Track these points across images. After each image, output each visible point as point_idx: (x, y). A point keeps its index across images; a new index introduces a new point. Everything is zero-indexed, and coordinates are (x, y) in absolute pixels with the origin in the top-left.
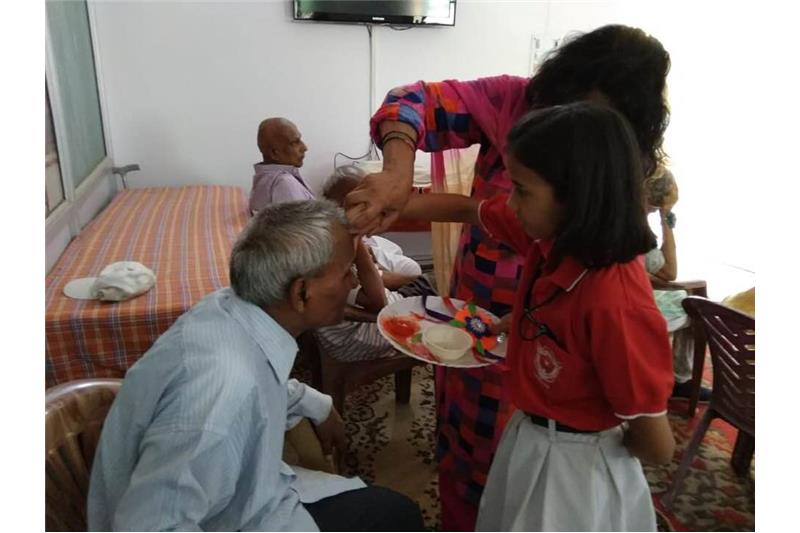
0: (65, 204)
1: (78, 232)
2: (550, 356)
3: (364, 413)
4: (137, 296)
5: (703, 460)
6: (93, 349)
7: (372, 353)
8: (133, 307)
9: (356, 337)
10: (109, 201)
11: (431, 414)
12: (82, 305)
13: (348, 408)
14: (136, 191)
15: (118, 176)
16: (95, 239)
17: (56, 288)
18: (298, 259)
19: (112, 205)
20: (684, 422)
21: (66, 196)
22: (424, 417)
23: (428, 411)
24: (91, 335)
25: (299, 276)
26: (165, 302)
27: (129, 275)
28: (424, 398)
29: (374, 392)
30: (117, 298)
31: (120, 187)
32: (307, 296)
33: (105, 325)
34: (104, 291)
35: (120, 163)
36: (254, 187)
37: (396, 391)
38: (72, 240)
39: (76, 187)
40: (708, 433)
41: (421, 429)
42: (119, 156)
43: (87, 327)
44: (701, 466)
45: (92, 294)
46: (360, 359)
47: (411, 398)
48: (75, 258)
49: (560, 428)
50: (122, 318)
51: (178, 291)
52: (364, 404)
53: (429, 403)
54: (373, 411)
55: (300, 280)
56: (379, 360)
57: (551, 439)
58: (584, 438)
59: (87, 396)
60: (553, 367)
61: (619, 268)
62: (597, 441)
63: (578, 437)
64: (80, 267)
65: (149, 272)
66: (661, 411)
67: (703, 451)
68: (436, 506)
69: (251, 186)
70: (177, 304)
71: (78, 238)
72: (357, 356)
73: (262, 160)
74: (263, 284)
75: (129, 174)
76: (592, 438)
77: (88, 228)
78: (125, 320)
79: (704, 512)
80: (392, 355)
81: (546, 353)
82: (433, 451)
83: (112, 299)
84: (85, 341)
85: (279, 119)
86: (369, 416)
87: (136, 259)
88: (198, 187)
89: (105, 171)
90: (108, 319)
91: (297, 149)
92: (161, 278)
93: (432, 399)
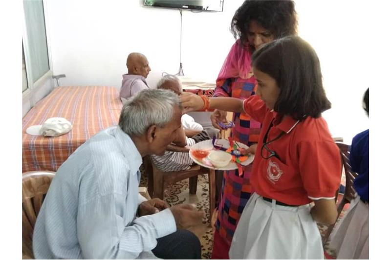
0: (28, 90)
1: (34, 104)
2: (276, 167)
3: (174, 198)
4: (63, 135)
6: (40, 159)
7: (179, 168)
8: (60, 140)
9: (171, 159)
10: (50, 92)
11: (207, 200)
12: (35, 138)
13: (166, 196)
14: (63, 87)
15: (55, 79)
16: (42, 109)
18: (156, 116)
19: (51, 93)
21: (29, 86)
22: (203, 201)
23: (206, 199)
24: (39, 153)
25: (154, 124)
26: (77, 137)
27: (59, 124)
28: (203, 192)
29: (179, 188)
30: (53, 135)
31: (56, 85)
32: (155, 136)
33: (46, 148)
34: (46, 131)
35: (56, 74)
36: (122, 86)
37: (190, 188)
38: (31, 108)
39: (34, 82)
41: (202, 207)
42: (56, 70)
43: (37, 148)
45: (40, 133)
46: (172, 170)
47: (197, 192)
48: (32, 117)
49: (278, 203)
50: (55, 145)
51: (83, 133)
52: (173, 194)
53: (206, 194)
54: (178, 198)
55: (154, 126)
56: (181, 171)
57: (273, 208)
58: (290, 208)
59: (36, 179)
60: (277, 173)
61: (315, 121)
62: (297, 211)
63: (287, 208)
64: (35, 121)
65: (69, 123)
66: (333, 197)
68: (208, 244)
69: (121, 85)
70: (82, 139)
71: (34, 107)
73: (127, 73)
74: (136, 124)
75: (60, 78)
76: (295, 209)
77: (39, 104)
78: (56, 146)
80: (188, 168)
81: (274, 166)
82: (208, 217)
83: (50, 135)
84: (36, 155)
85: (139, 53)
86: (176, 200)
87: (63, 116)
88: (94, 87)
89: (49, 77)
90: (48, 145)
91: (146, 69)
92: (75, 126)
93: (207, 193)
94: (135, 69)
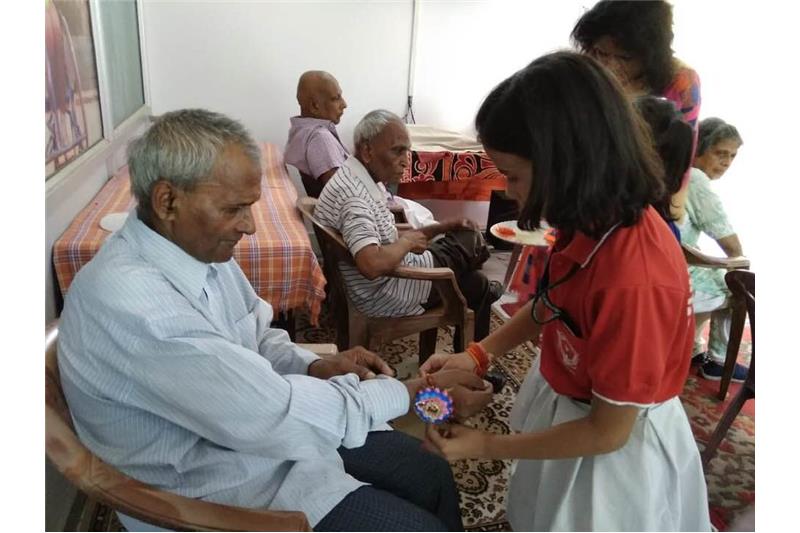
0: (103, 142)
1: (115, 171)
5: (731, 443)
17: (92, 222)
20: (714, 405)
21: (105, 134)
29: (398, 353)
35: (156, 112)
37: (420, 354)
38: (109, 180)
39: (115, 128)
40: (738, 417)
42: (157, 104)
44: (729, 449)
46: (388, 315)
48: (112, 195)
64: (116, 204)
67: (732, 435)
71: (115, 178)
72: (386, 311)
73: (299, 114)
79: (730, 493)
80: (421, 312)
85: (321, 72)
89: (143, 118)
91: (337, 105)
94: (314, 105)
